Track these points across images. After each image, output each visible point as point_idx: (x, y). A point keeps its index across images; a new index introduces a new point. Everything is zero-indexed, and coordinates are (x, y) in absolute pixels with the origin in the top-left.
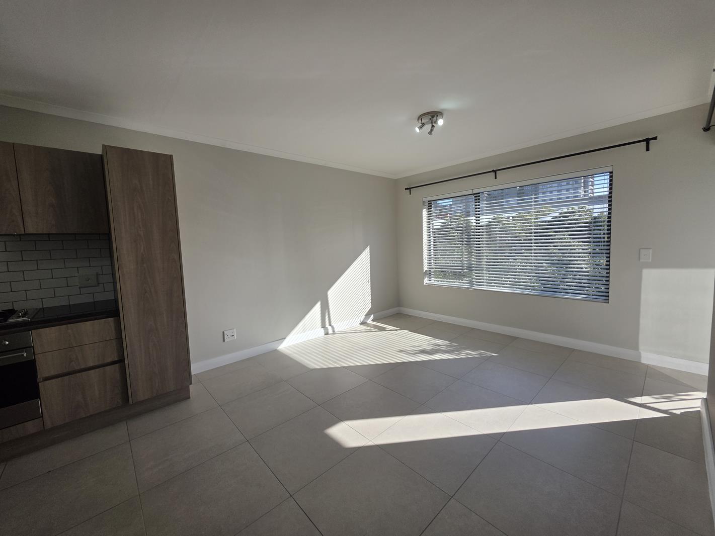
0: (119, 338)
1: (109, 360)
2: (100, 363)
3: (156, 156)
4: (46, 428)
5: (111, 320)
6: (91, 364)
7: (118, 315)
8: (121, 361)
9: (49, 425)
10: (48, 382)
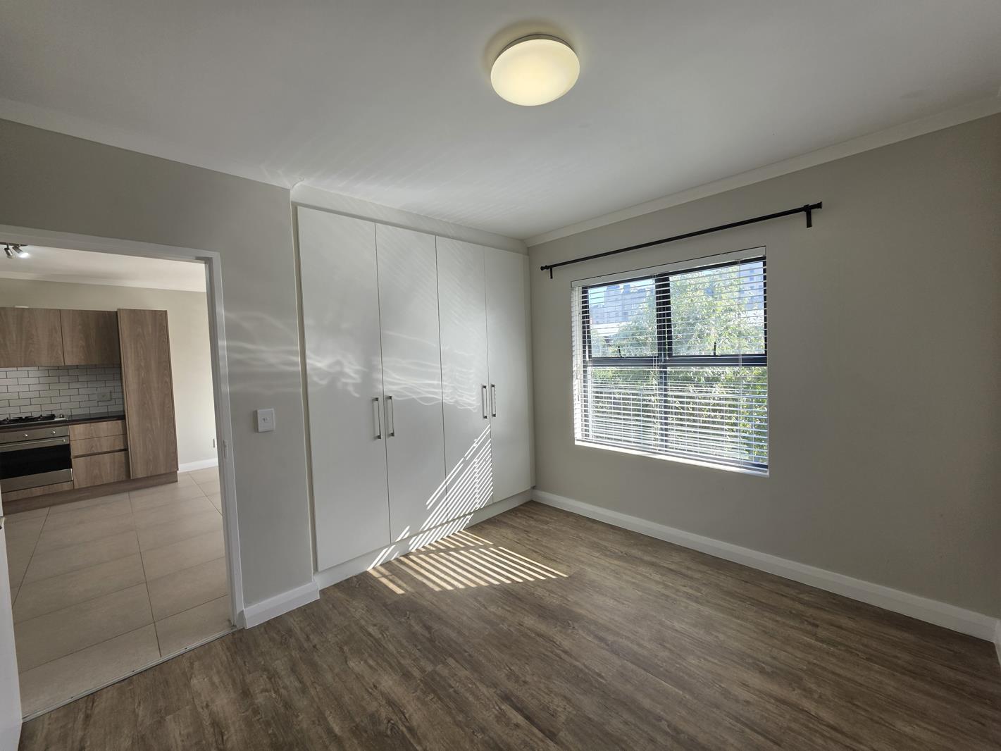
0: (125, 434)
1: (118, 448)
2: (112, 449)
3: (155, 313)
4: (75, 488)
5: (120, 422)
6: (105, 450)
7: (125, 419)
8: (126, 450)
9: (76, 487)
10: (76, 459)
